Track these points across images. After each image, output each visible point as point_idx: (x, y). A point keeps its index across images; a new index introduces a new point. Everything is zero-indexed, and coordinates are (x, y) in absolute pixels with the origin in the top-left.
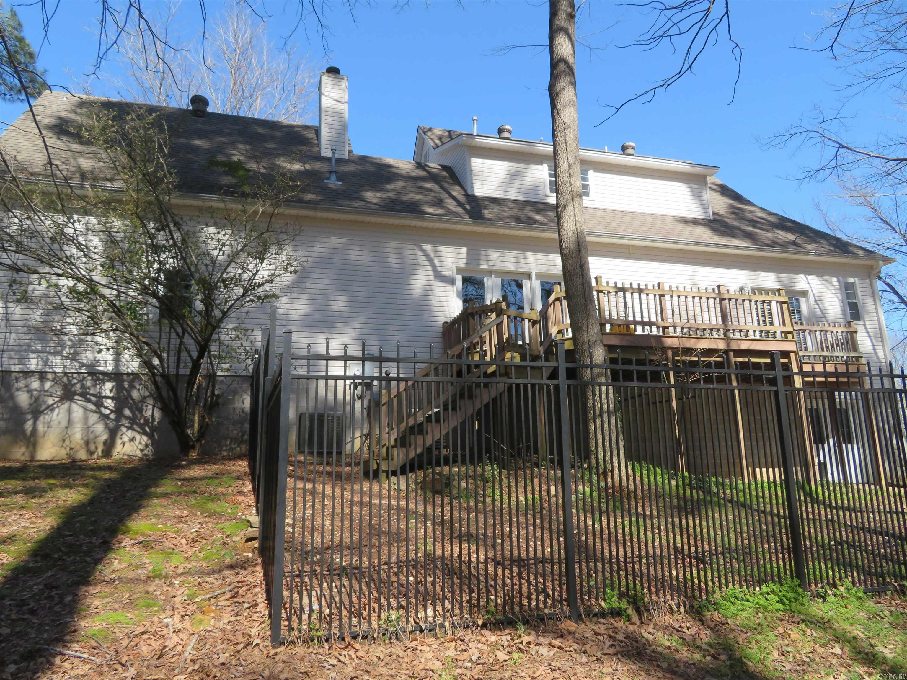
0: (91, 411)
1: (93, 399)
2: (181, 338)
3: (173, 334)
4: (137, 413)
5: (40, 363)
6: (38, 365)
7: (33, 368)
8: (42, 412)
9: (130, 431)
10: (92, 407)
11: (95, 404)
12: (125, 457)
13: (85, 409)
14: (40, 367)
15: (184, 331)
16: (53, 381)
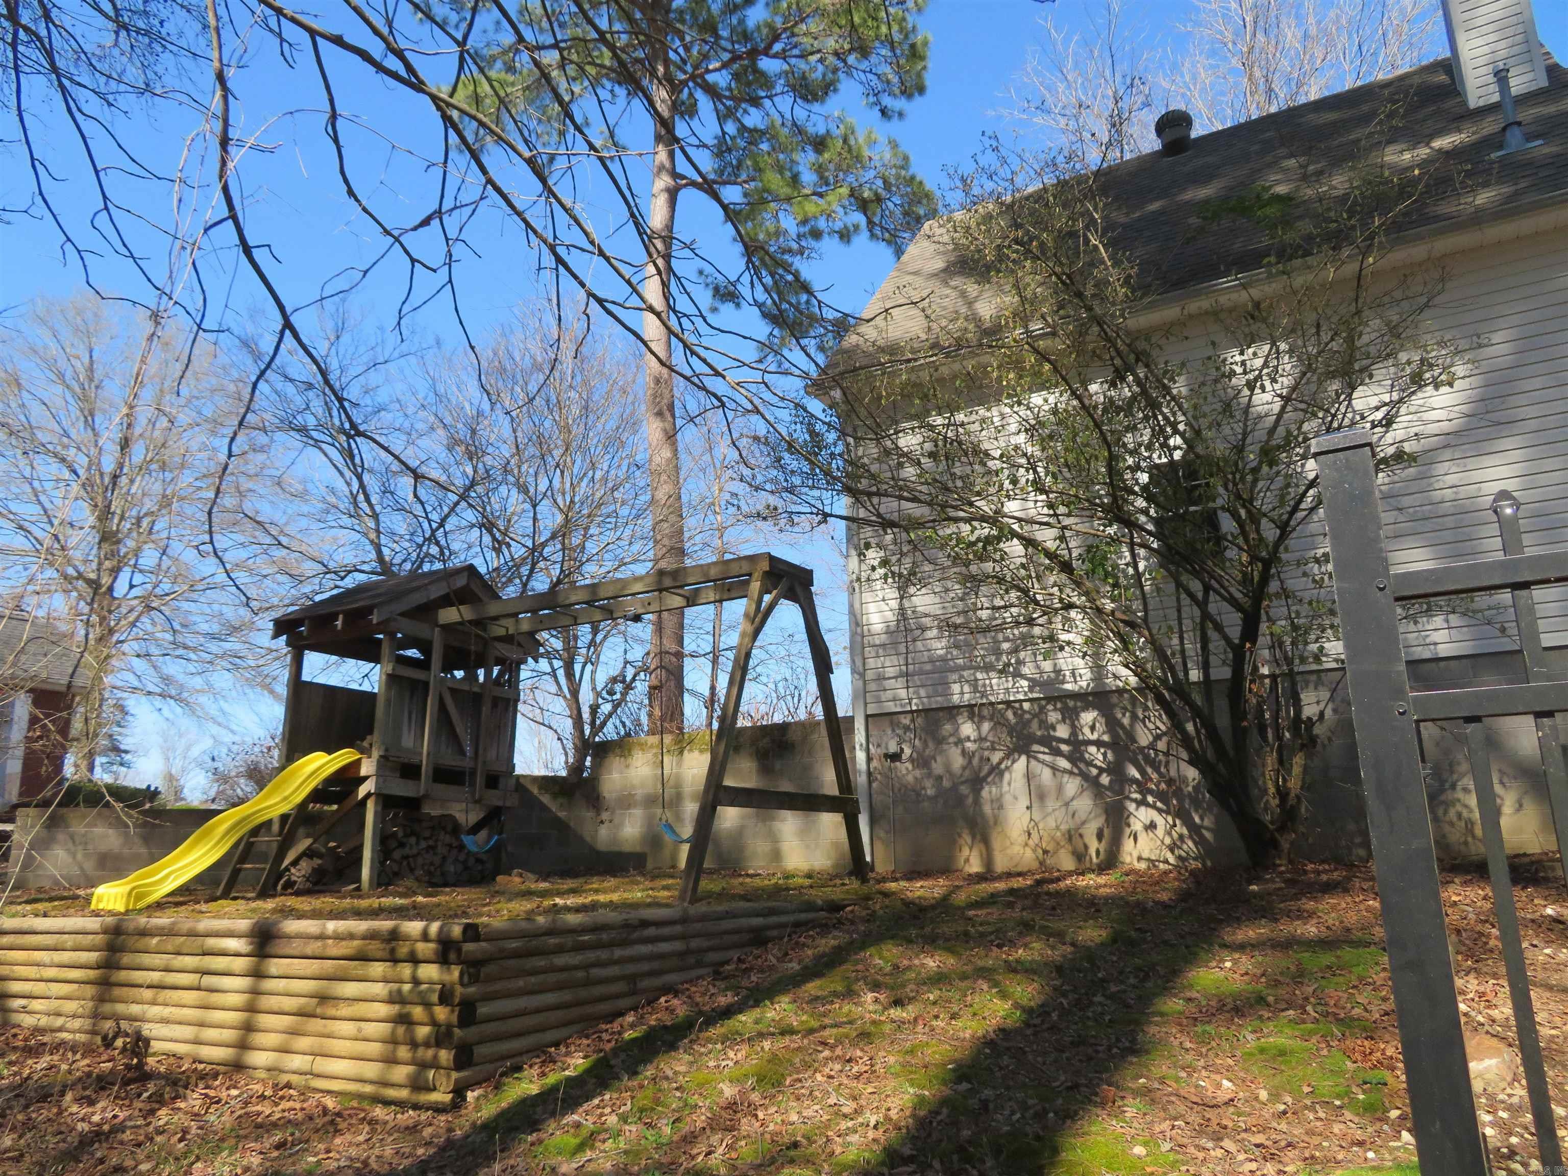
0: (1065, 771)
1: (1064, 748)
2: (1202, 605)
3: (1185, 600)
4: (1149, 770)
5: (966, 688)
6: (962, 693)
7: (956, 699)
8: (984, 779)
9: (1143, 809)
10: (1064, 763)
11: (1069, 758)
12: (1143, 866)
13: (1054, 768)
14: (967, 696)
15: (1207, 588)
16: (991, 719)
